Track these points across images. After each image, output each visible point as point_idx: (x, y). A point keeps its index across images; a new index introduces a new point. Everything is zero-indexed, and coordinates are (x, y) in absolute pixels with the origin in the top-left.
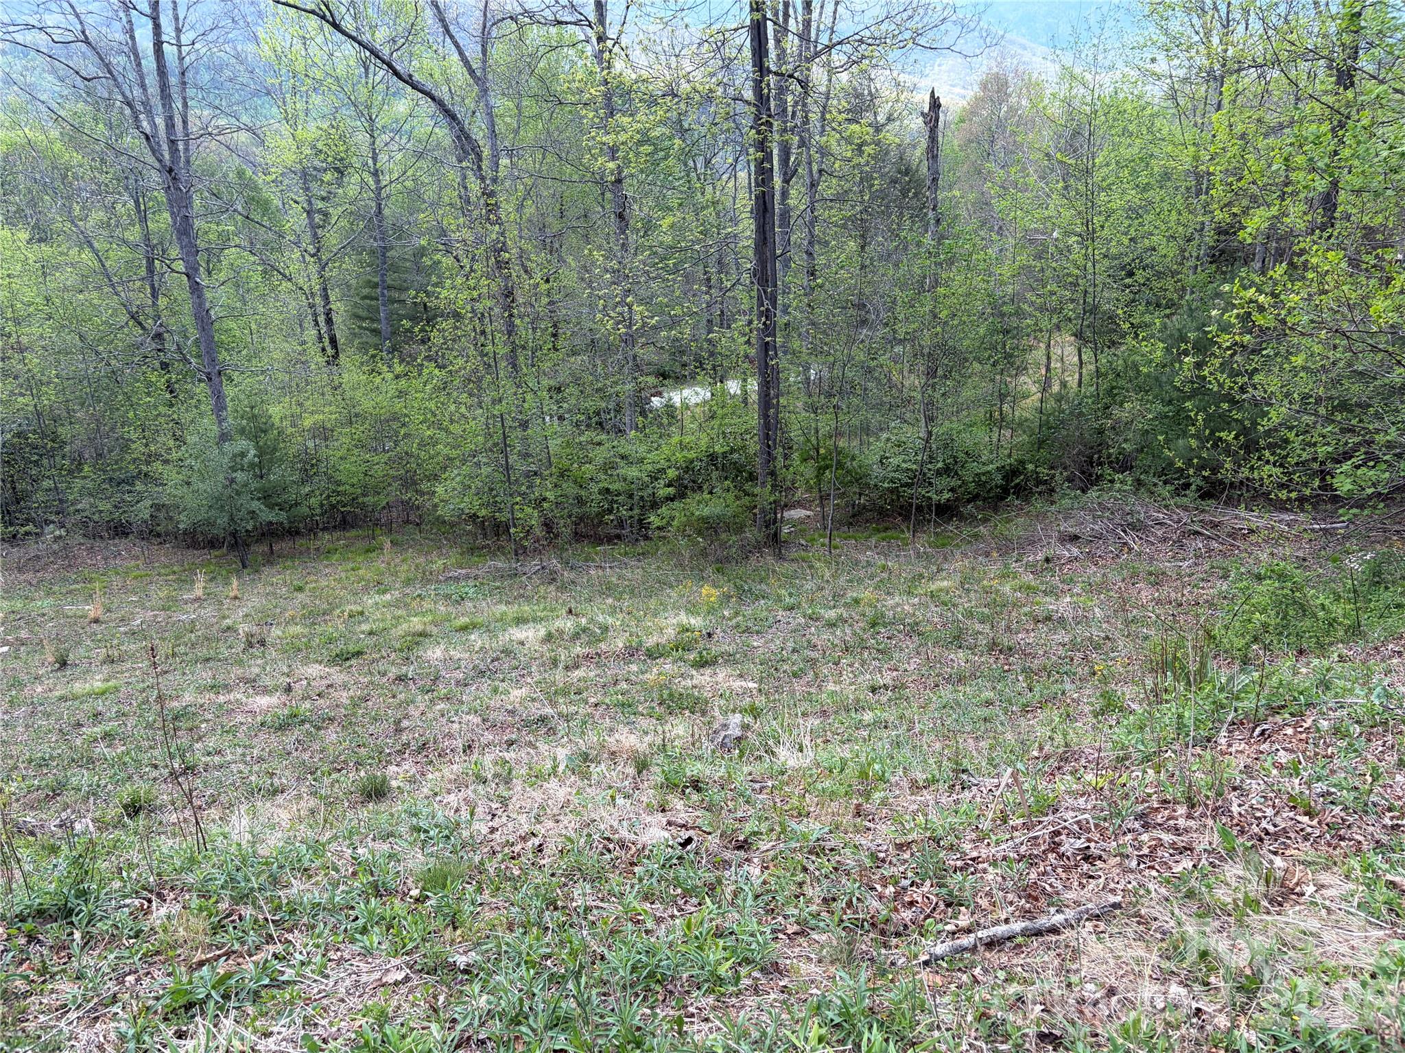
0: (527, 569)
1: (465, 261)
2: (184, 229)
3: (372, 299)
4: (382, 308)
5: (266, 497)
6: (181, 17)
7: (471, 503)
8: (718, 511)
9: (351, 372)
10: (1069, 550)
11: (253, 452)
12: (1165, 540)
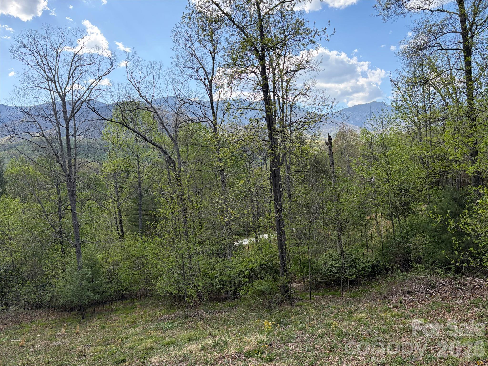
0: (191, 314)
1: (169, 200)
2: (72, 194)
3: (136, 214)
4: (139, 218)
5: (94, 290)
6: (77, 127)
7: (170, 289)
8: (266, 287)
9: (128, 241)
10: (408, 298)
11: (90, 273)
12: (447, 292)
